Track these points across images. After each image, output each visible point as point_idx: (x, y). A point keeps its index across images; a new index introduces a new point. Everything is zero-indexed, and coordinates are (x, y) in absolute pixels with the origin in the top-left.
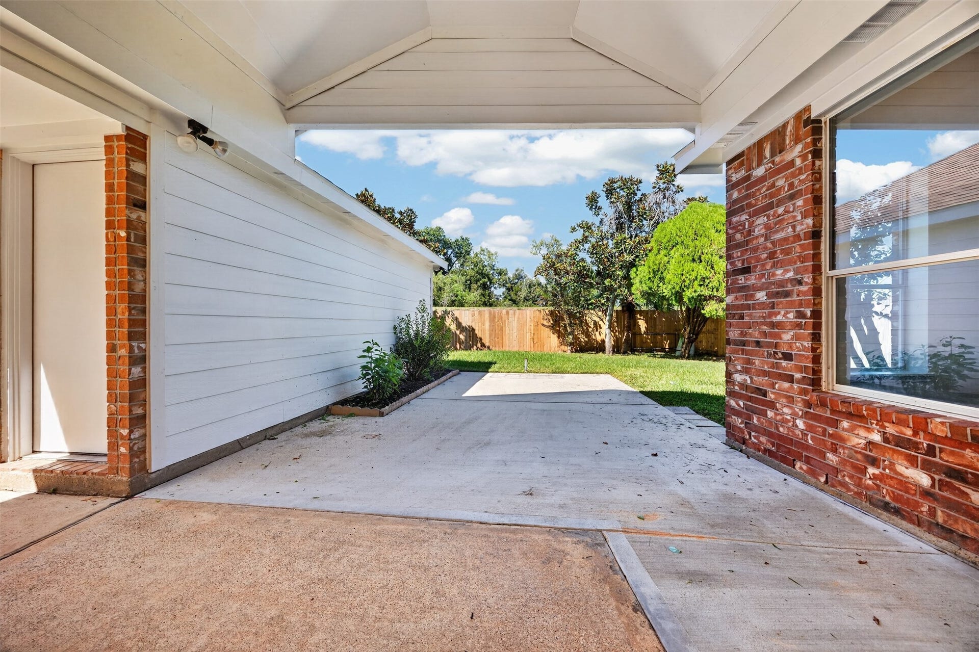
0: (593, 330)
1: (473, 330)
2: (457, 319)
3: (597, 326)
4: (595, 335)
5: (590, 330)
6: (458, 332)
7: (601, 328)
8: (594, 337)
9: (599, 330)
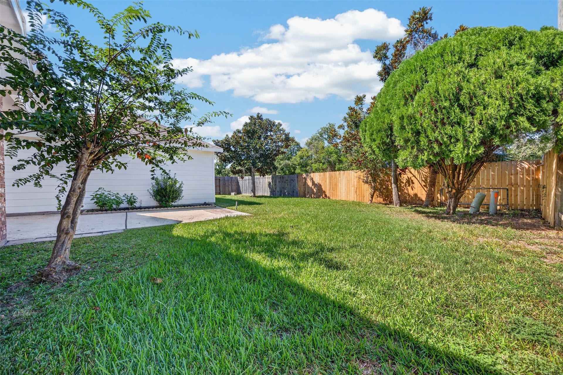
0: (405, 185)
1: (320, 185)
2: (312, 179)
3: (409, 182)
4: (407, 190)
5: (402, 185)
6: (313, 187)
7: (413, 183)
8: (406, 191)
9: (411, 185)
